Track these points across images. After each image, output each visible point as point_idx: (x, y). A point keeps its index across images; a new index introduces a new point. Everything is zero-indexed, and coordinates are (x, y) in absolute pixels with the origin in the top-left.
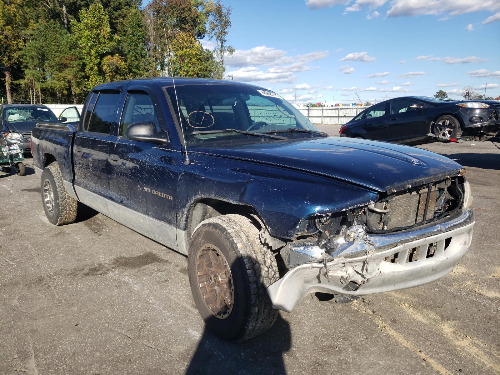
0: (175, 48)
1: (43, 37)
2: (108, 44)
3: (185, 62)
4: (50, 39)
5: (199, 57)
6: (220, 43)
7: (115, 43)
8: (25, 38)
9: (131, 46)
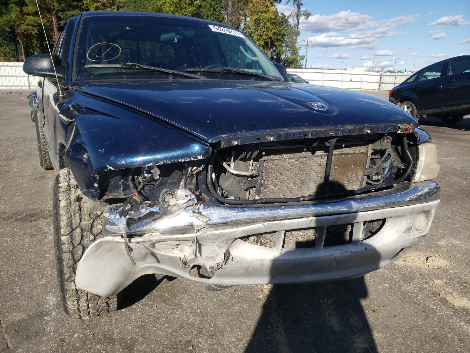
0: (251, 12)
1: (133, 3)
2: (189, 9)
3: (259, 26)
4: (139, 5)
5: (273, 21)
6: (296, 8)
7: (195, 8)
8: (118, 5)
9: (209, 11)
